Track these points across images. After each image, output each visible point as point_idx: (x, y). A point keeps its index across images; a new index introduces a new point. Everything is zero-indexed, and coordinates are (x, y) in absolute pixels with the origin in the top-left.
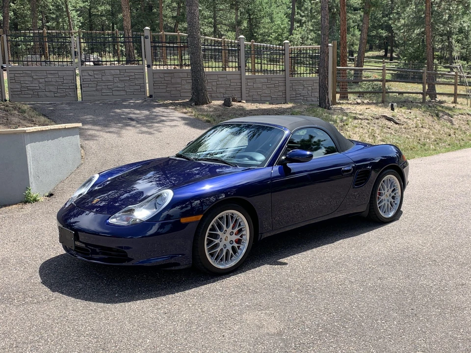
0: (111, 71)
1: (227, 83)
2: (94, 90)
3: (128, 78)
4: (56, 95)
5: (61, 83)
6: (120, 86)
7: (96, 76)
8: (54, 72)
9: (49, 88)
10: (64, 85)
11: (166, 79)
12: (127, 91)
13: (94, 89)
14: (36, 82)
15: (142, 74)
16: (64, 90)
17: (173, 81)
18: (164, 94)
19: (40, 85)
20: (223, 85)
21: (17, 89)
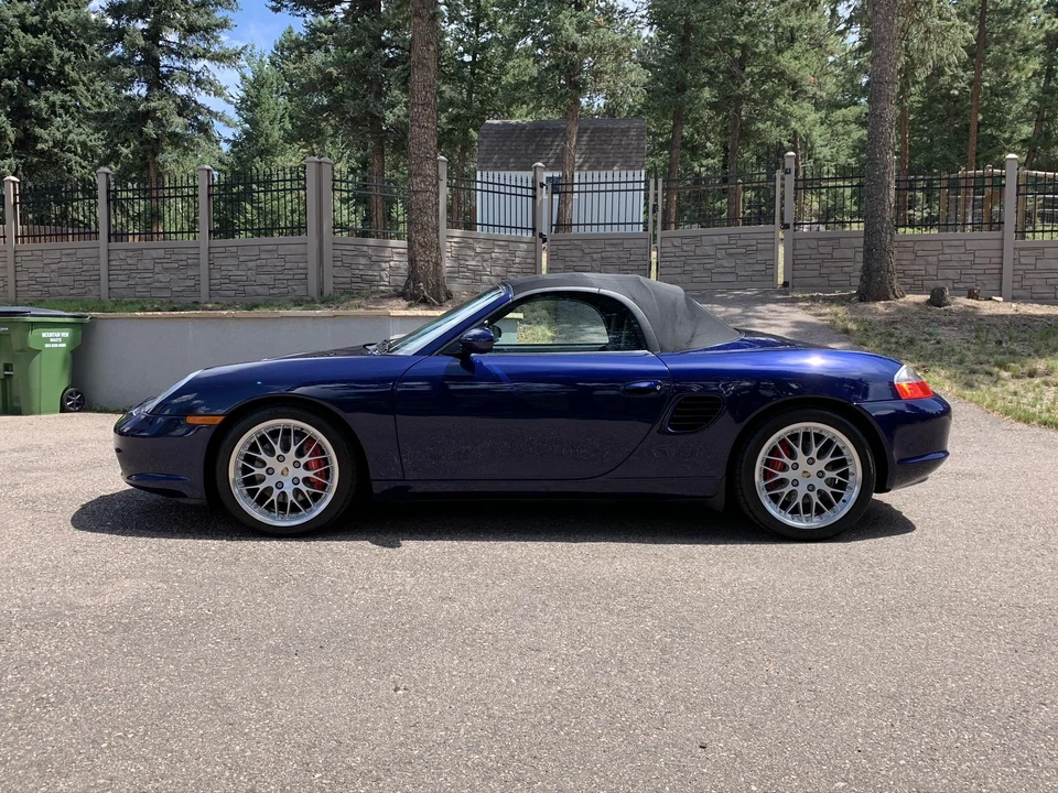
0: (713, 237)
1: (963, 257)
2: (679, 272)
3: (743, 251)
6: (726, 265)
7: (685, 248)
8: (617, 241)
11: (822, 250)
13: (679, 270)
14: (588, 258)
15: (771, 236)
17: (836, 254)
18: (814, 281)
20: (955, 264)
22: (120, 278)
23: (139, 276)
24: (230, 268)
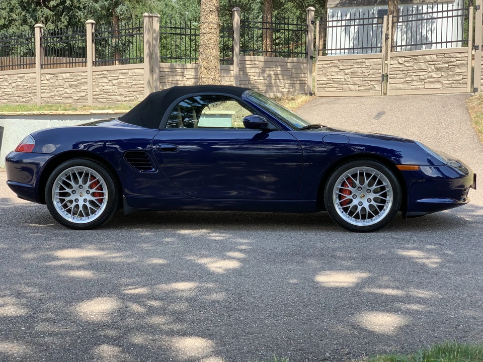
0: (426, 56)
2: (403, 82)
3: (447, 65)
4: (360, 88)
5: (367, 74)
6: (435, 76)
7: (406, 64)
8: (361, 60)
9: (354, 80)
10: (370, 76)
12: (444, 82)
13: (402, 80)
14: (342, 73)
15: (466, 59)
16: (369, 82)
19: (346, 77)
21: (323, 82)
22: (47, 91)
23: (56, 90)
24: (104, 84)
